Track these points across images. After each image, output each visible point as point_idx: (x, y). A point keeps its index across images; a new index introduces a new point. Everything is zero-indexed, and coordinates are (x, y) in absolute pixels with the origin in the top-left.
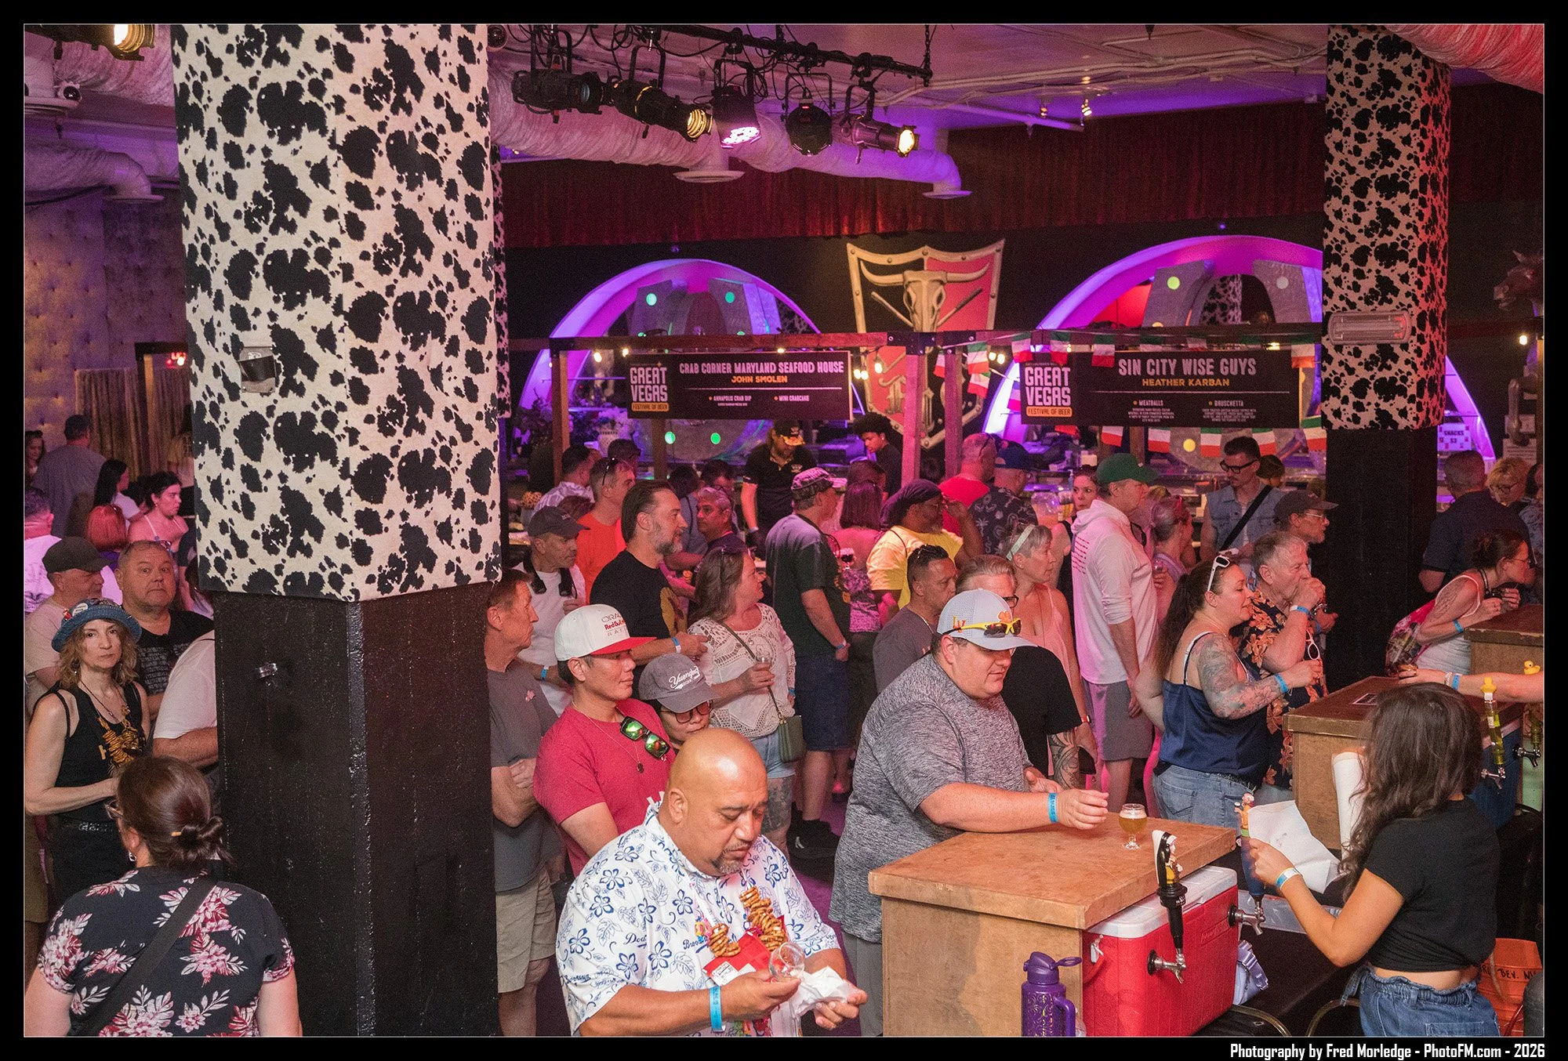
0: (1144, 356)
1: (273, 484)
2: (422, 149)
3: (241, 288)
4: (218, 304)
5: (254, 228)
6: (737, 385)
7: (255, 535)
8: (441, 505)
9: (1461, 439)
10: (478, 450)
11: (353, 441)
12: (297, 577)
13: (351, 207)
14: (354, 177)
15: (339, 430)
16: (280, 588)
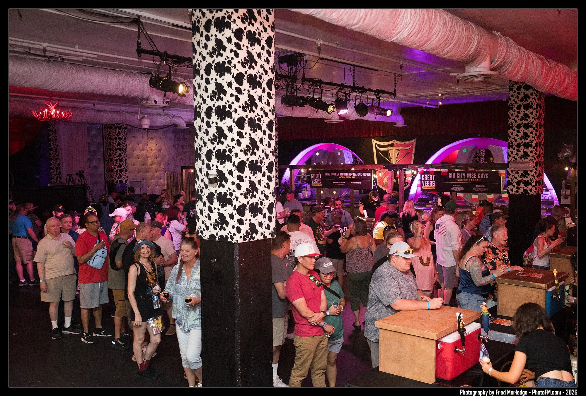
0: (456, 173)
1: (216, 211)
2: (257, 122)
3: (209, 159)
4: (203, 163)
5: (213, 143)
6: (341, 179)
7: (211, 225)
8: (260, 217)
9: (548, 196)
10: (270, 202)
11: (237, 200)
12: (221, 236)
13: (238, 138)
14: (239, 130)
15: (233, 197)
16: (217, 239)
